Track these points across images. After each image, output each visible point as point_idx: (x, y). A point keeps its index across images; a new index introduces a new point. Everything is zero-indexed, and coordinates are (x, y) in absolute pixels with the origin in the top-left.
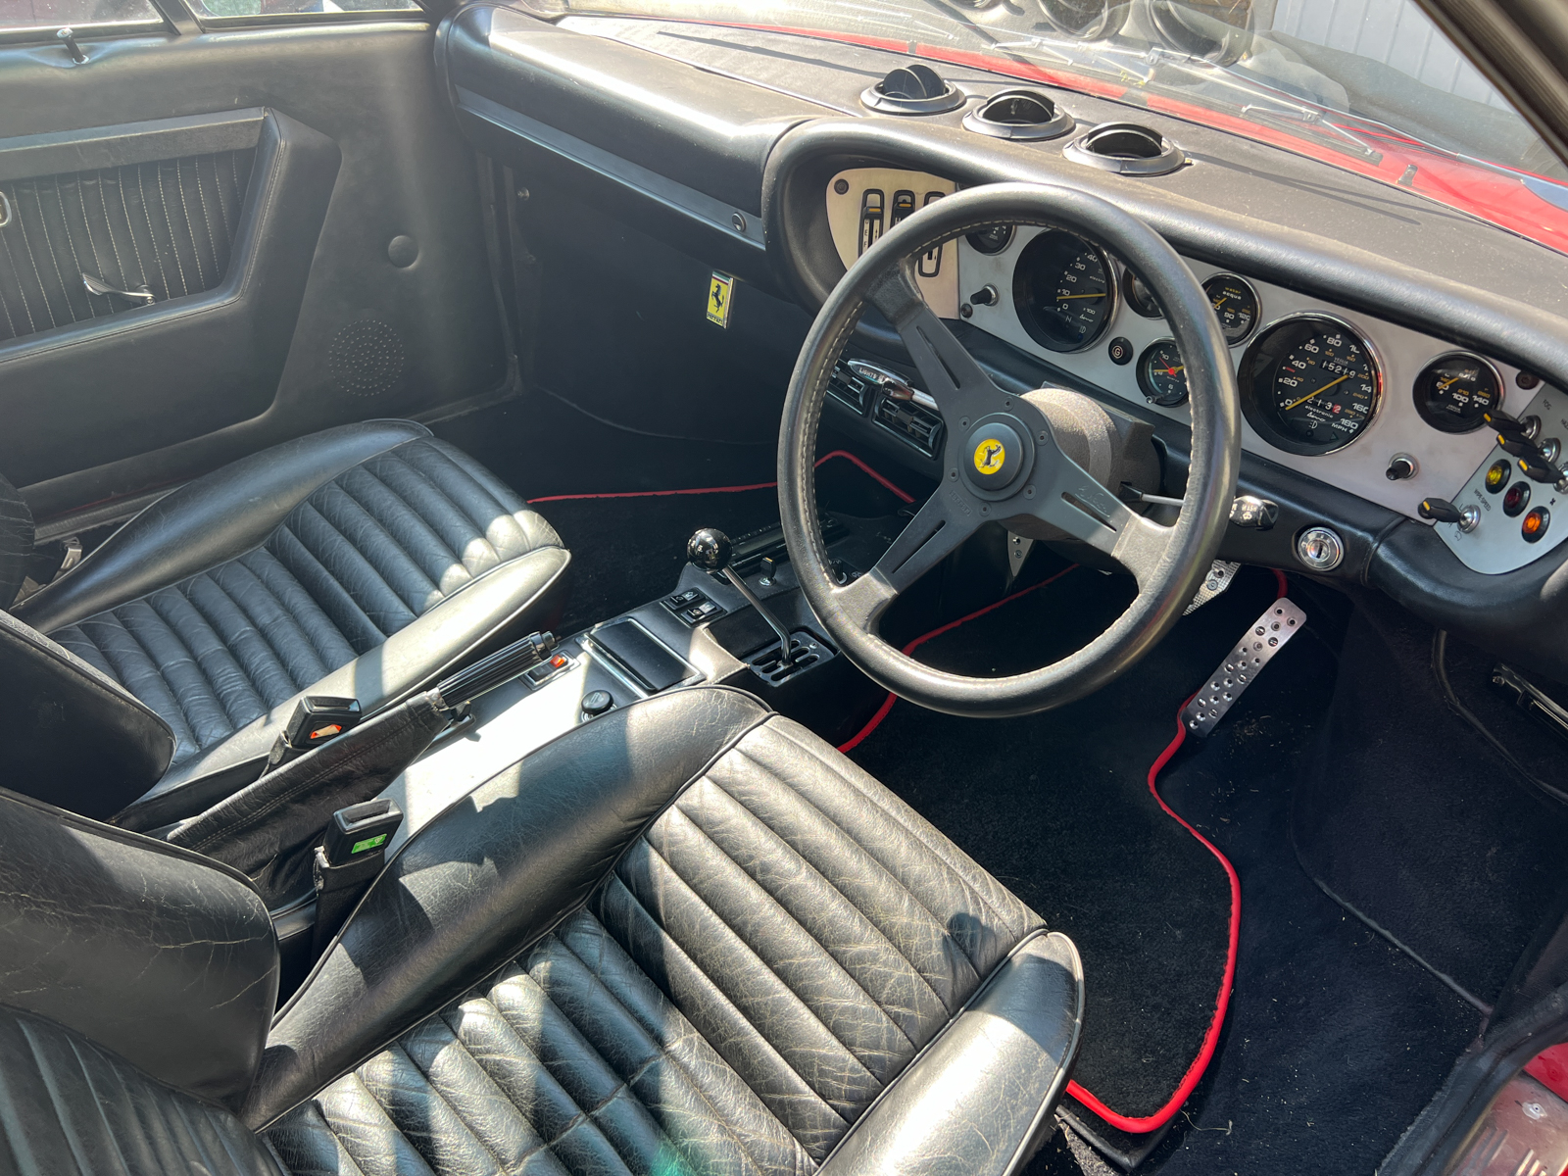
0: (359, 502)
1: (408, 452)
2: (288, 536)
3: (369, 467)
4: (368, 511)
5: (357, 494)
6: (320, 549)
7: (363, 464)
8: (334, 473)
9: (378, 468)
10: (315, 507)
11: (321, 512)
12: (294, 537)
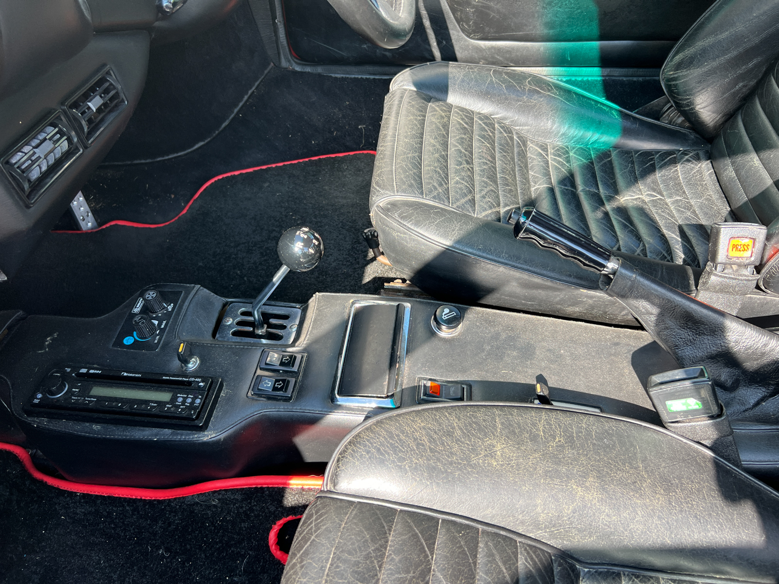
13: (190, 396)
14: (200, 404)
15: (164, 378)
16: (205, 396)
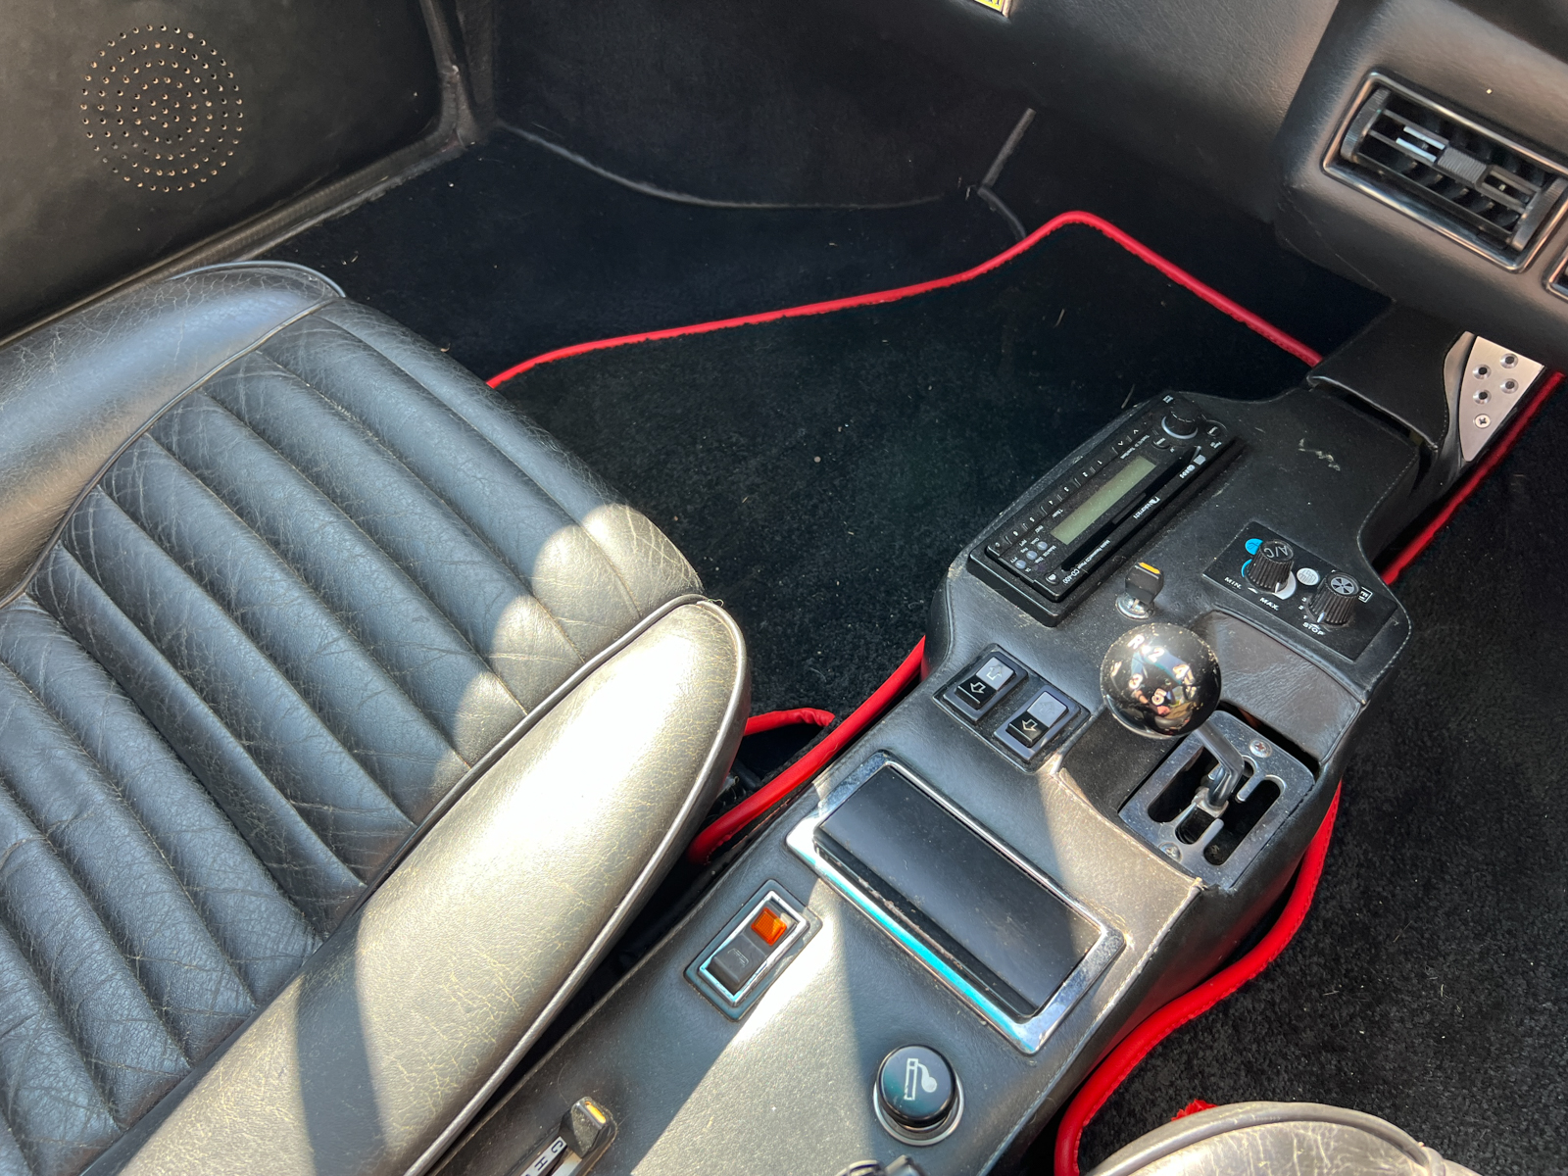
0: (218, 492)
1: (301, 353)
2: (72, 575)
3: (221, 392)
4: (241, 516)
5: (206, 473)
6: (152, 619)
7: (206, 386)
8: (145, 411)
9: (243, 398)
10: (121, 503)
11: (134, 516)
12: (87, 578)
13: (1041, 559)
14: (1014, 564)
15: (1108, 542)
16: (1026, 577)
